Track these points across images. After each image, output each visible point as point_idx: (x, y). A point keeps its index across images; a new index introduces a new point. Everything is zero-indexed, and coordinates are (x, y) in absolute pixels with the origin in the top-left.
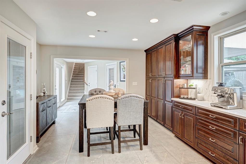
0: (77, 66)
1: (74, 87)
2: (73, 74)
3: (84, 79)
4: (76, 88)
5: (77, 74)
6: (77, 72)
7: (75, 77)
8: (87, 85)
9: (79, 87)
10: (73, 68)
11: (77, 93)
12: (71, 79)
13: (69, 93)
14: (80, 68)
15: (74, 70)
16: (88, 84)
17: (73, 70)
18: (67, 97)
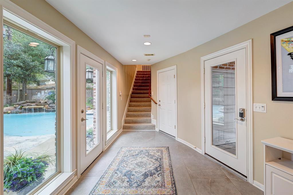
0: (140, 74)
1: (134, 106)
2: (134, 86)
3: (151, 93)
4: (138, 108)
5: (140, 86)
6: (140, 83)
7: (136, 89)
8: (156, 104)
9: (142, 106)
10: (135, 78)
11: (138, 116)
12: (130, 93)
13: (127, 117)
14: (143, 77)
15: (136, 80)
16: (158, 102)
17: (134, 80)
18: (123, 124)
